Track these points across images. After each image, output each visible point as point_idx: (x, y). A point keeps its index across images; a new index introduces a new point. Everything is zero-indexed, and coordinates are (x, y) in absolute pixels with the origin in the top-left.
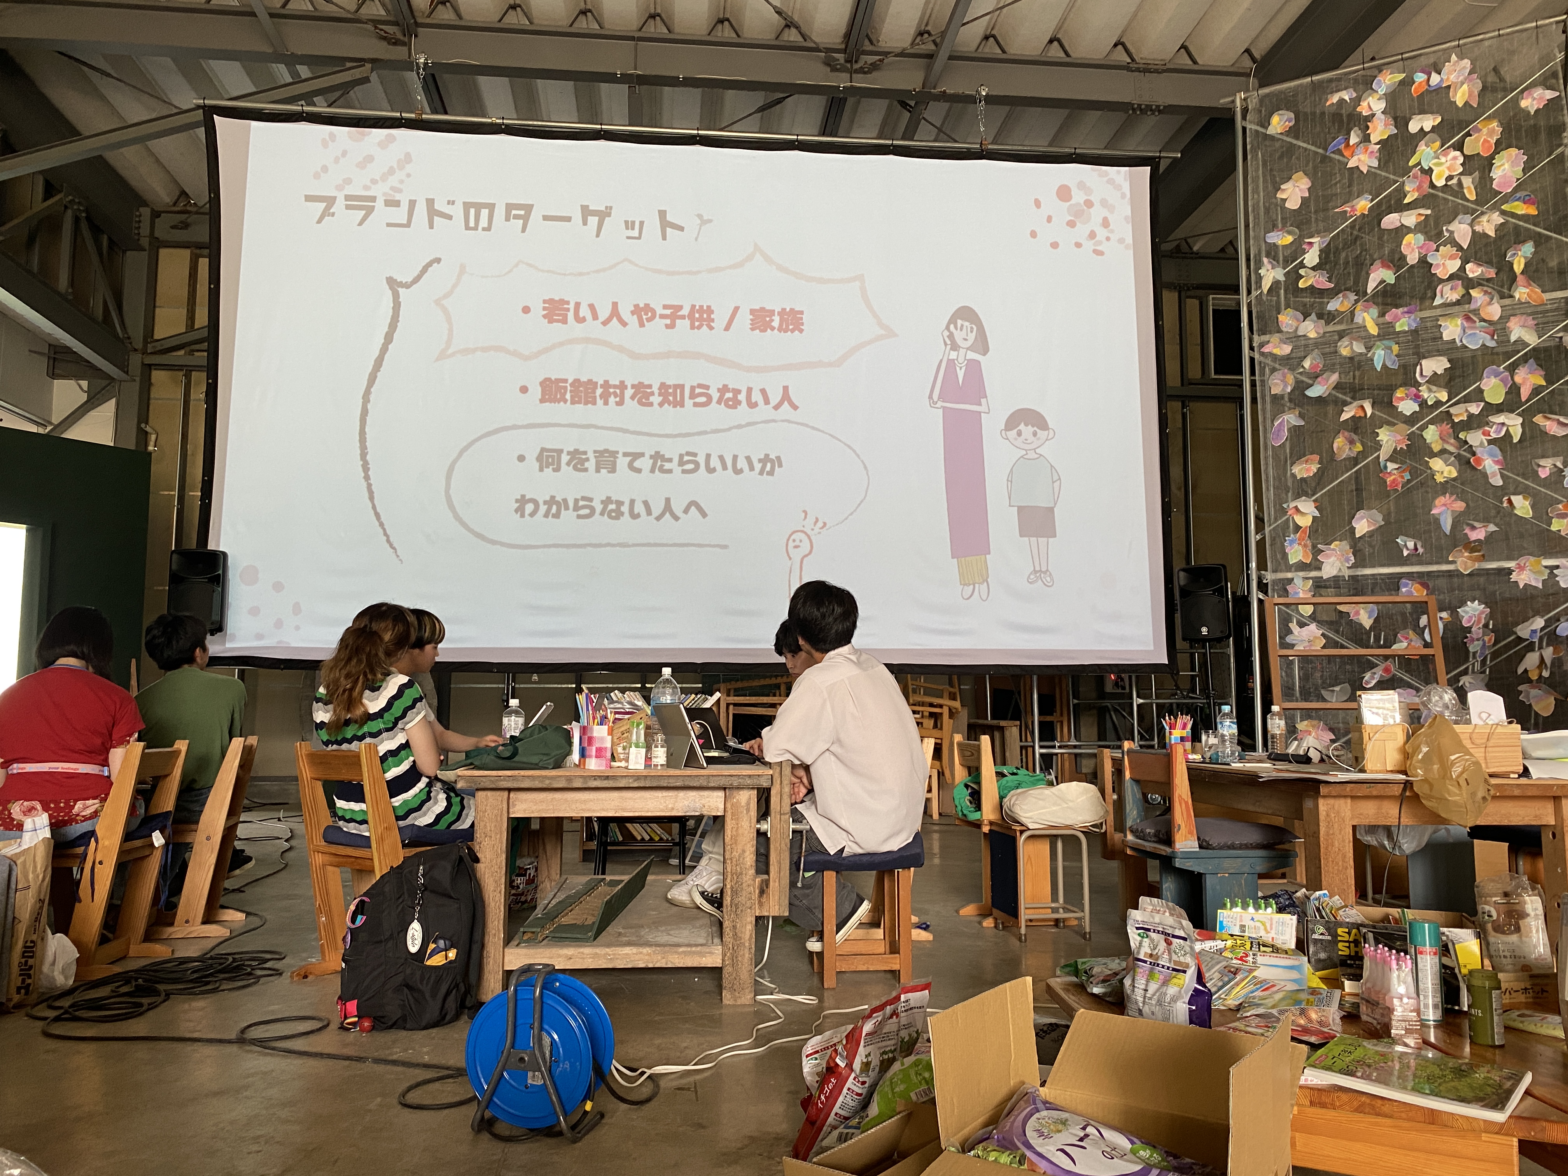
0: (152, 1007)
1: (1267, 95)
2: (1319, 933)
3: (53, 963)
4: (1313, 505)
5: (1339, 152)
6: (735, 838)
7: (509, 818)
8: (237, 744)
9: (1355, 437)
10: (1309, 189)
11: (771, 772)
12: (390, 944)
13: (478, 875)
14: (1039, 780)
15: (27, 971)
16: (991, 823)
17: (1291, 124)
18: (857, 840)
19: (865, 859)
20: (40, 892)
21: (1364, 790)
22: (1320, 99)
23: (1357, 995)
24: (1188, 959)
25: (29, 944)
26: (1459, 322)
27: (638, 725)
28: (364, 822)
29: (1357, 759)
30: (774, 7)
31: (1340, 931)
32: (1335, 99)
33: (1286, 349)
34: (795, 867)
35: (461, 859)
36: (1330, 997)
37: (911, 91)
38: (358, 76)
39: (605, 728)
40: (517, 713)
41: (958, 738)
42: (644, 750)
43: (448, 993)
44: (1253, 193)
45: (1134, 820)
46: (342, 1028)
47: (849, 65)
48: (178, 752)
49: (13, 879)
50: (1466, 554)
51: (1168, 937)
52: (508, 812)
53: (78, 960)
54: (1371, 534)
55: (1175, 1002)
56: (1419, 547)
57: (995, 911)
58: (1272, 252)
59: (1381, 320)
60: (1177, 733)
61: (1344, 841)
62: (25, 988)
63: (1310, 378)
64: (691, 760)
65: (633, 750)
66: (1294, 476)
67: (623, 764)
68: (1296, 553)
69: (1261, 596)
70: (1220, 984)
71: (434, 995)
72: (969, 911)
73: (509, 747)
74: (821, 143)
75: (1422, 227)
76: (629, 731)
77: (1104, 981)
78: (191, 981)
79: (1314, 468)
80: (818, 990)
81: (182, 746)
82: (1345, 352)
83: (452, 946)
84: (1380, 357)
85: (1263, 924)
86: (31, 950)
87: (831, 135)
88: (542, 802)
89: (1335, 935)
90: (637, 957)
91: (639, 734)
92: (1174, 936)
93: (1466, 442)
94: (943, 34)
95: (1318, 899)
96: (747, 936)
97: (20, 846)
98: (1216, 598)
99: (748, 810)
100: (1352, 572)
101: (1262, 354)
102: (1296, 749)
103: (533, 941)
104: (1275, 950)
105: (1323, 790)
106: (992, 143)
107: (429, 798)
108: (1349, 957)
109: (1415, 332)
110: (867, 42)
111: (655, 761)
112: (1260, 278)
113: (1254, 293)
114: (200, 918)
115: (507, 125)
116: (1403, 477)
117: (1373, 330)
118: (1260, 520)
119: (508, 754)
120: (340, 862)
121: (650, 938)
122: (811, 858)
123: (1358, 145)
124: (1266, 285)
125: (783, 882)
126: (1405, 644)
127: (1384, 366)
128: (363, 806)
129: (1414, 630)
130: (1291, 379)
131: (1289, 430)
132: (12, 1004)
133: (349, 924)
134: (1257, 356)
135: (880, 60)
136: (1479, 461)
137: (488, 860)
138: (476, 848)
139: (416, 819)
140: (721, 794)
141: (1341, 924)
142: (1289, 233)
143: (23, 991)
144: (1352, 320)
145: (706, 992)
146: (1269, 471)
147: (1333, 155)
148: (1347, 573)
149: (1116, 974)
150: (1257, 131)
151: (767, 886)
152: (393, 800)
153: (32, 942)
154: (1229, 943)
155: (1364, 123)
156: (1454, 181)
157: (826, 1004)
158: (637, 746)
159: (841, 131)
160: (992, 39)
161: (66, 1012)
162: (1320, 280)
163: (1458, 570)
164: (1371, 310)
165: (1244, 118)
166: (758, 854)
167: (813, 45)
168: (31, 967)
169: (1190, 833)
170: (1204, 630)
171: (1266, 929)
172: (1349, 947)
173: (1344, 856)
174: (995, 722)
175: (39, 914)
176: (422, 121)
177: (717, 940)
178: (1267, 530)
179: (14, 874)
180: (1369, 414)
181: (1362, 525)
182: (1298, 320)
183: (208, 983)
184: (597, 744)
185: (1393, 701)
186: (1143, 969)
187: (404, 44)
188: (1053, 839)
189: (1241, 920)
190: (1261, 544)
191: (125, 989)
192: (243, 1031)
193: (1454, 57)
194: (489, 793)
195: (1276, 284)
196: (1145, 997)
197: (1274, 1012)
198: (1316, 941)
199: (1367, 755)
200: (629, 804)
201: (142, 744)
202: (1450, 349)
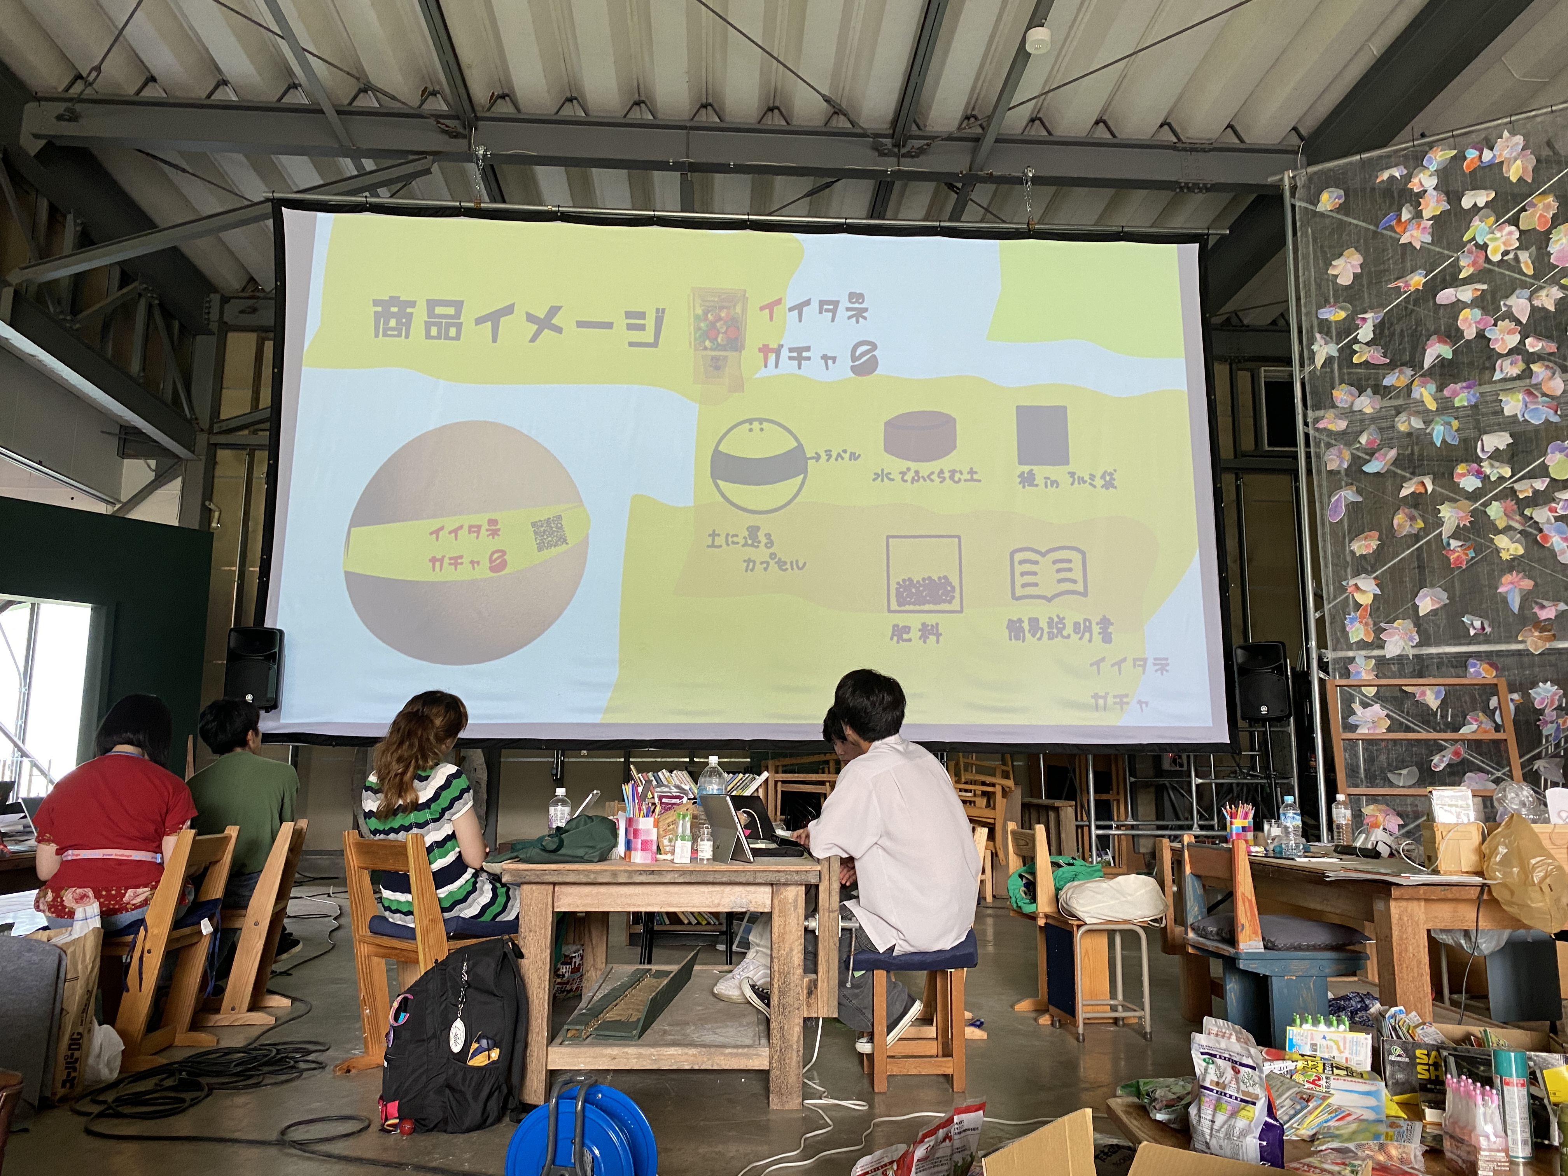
0: (195, 1102)
1: (1315, 173)
2: (1396, 1054)
3: (99, 1055)
4: (1373, 582)
5: (1391, 228)
6: (782, 936)
7: (553, 912)
8: (287, 829)
9: (1416, 513)
10: (1361, 265)
11: (819, 868)
12: (433, 1042)
13: (522, 971)
14: (1096, 871)
15: (72, 1064)
16: (1047, 916)
17: (1341, 201)
18: (907, 938)
19: (917, 958)
20: (88, 984)
21: (1439, 892)
22: (1370, 176)
23: (1440, 1125)
24: (1258, 1090)
25: (75, 1036)
26: (1520, 396)
27: (684, 817)
28: (410, 913)
29: (1429, 858)
30: (823, 96)
31: (1418, 1052)
32: (1385, 176)
33: (1342, 425)
34: (844, 965)
35: (505, 954)
36: (1411, 1131)
37: (957, 174)
38: (420, 168)
39: (651, 820)
40: (563, 802)
41: (1012, 826)
42: (690, 843)
43: (490, 1095)
44: (1304, 269)
45: (1196, 917)
46: (383, 1130)
47: (896, 150)
48: (227, 839)
49: (63, 970)
50: (1536, 634)
51: (1236, 1065)
52: (553, 907)
53: (123, 1052)
54: (1434, 612)
55: (1245, 1136)
56: (1486, 626)
57: (1051, 1008)
58: (1325, 327)
59: (1439, 395)
60: (1238, 823)
61: (1418, 946)
62: (70, 1081)
63: (1367, 454)
64: (738, 854)
65: (679, 843)
66: (1353, 553)
67: (669, 857)
68: (1357, 631)
69: (1322, 675)
70: (1292, 1112)
71: (476, 1098)
72: (1025, 1006)
73: (556, 839)
74: (869, 225)
75: (1479, 302)
76: (675, 823)
77: (1168, 1106)
78: (235, 1075)
79: (1374, 544)
80: (868, 1095)
81: (232, 831)
82: (1403, 427)
83: (496, 1045)
84: (1439, 433)
85: (1336, 1043)
86: (77, 1042)
87: (879, 218)
88: (587, 896)
89: (1413, 1058)
90: (683, 1058)
91: (684, 826)
92: (1242, 1065)
93: (1531, 518)
94: (990, 118)
95: (1394, 1016)
96: (795, 1039)
97: (70, 935)
98: (1275, 677)
99: (796, 907)
100: (1416, 651)
101: (1317, 430)
102: (1363, 843)
103: (577, 1040)
104: (1350, 1073)
105: (1395, 892)
106: (1038, 223)
107: (474, 889)
108: (1429, 1081)
109: (1475, 407)
110: (914, 127)
111: (700, 855)
112: (1312, 354)
113: (1308, 369)
114: (245, 1006)
115: (562, 213)
116: (1467, 555)
117: (1432, 405)
118: (1318, 597)
119: (554, 847)
120: (387, 954)
121: (695, 1036)
122: (862, 957)
123: (1410, 220)
124: (1319, 361)
125: (831, 982)
126: (1474, 727)
127: (1444, 441)
128: (407, 897)
129: (1484, 712)
130: (1347, 455)
131: (1347, 506)
132: (58, 1097)
133: (392, 1022)
134: (1311, 432)
135: (927, 145)
136: (1546, 538)
137: (532, 956)
138: (521, 943)
139: (461, 910)
140: (768, 889)
141: (1420, 1046)
142: (1342, 308)
143: (68, 1085)
144: (1409, 395)
145: (754, 1095)
146: (1327, 549)
147: (1385, 232)
148: (1411, 652)
149: (1180, 1099)
150: (1306, 208)
151: (816, 986)
152: (439, 891)
153: (79, 1034)
154: (1300, 1064)
155: (1416, 199)
156: (1511, 256)
157: (877, 1111)
158: (683, 839)
159: (889, 214)
160: (1037, 122)
161: (109, 1108)
162: (1375, 355)
163: (1528, 650)
164: (1429, 385)
165: (1293, 195)
166: (806, 952)
167: (860, 131)
168: (77, 1059)
169: (1255, 933)
170: (1264, 710)
171: (1339, 1049)
172: (1428, 1071)
173: (1419, 962)
174: (1050, 802)
175: (87, 1005)
176: (481, 210)
177: (764, 1041)
178: (1327, 607)
179: (64, 963)
180: (1430, 490)
181: (1426, 603)
182: (1352, 395)
183: (251, 1077)
184: (643, 837)
185: (1464, 798)
186: (1208, 1099)
187: (464, 137)
188: (1111, 934)
189: (1312, 1039)
190: (1320, 622)
191: (169, 1083)
192: (283, 1133)
193: (1506, 134)
194: (534, 887)
195: (1329, 360)
196: (1212, 1129)
197: (1351, 1146)
198: (1393, 1063)
199: (1441, 855)
200: (675, 899)
201: (193, 831)
202: (1511, 424)
